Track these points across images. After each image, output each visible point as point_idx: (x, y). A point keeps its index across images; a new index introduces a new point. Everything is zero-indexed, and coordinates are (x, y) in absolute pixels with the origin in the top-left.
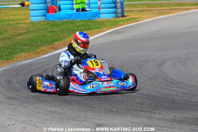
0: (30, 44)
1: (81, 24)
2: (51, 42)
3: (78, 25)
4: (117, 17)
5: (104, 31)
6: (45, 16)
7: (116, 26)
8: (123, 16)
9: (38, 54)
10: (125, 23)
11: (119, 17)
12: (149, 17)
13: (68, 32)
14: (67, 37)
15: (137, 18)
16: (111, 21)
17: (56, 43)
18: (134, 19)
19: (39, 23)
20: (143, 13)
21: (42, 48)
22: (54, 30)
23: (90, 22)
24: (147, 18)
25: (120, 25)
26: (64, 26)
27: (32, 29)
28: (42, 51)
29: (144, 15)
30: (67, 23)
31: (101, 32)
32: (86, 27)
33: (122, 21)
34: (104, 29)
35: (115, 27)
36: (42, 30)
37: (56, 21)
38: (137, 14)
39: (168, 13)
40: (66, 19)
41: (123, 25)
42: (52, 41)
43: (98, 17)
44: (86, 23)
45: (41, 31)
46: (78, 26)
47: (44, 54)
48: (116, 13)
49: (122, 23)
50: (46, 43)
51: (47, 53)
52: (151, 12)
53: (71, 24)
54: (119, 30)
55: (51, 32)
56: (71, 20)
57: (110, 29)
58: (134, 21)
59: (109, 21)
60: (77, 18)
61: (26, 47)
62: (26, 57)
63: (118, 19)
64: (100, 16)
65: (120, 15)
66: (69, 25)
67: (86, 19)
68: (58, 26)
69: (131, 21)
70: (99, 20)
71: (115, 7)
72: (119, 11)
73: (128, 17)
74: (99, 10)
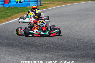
6: (3, 5)
8: (41, 6)
10: (42, 9)
11: (39, 6)
12: (53, 6)
13: (14, 13)
14: (14, 15)
15: (47, 7)
17: (8, 18)
18: (46, 7)
19: (0, 8)
22: (8, 12)
23: (25, 8)
24: (52, 7)
26: (12, 10)
30: (14, 8)
32: (23, 10)
33: (40, 8)
38: (48, 5)
40: (13, 6)
42: (7, 17)
43: (29, 5)
44: (23, 9)
45: (1, 12)
46: (19, 10)
48: (37, 4)
52: (54, 4)
55: (6, 12)
56: (15, 7)
58: (46, 8)
60: (19, 6)
66: (15, 9)
67: (23, 7)
68: (9, 9)
69: (45, 8)
70: (29, 7)
71: (37, 1)
72: (39, 3)
73: (43, 6)
74: (29, 2)
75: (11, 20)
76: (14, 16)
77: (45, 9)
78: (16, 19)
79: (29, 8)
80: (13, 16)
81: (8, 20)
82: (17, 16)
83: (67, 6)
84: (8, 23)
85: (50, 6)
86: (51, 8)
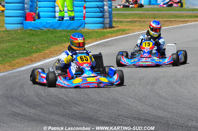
0: (5, 55)
1: (63, 35)
2: (28, 54)
3: (59, 35)
4: (104, 28)
6: (22, 24)
7: (102, 37)
8: (111, 27)
9: (13, 66)
10: (113, 34)
11: (106, 29)
12: (140, 29)
13: (48, 43)
14: (47, 48)
15: (127, 30)
16: (97, 32)
17: (34, 55)
18: (124, 30)
19: (15, 31)
21: (18, 60)
22: (33, 40)
24: (138, 30)
25: (108, 37)
26: (44, 36)
28: (18, 63)
29: (136, 26)
30: (47, 32)
33: (110, 32)
34: (89, 41)
35: (101, 39)
36: (18, 39)
37: (35, 30)
38: (128, 25)
40: (46, 28)
41: (111, 37)
42: (30, 53)
43: (82, 26)
45: (17, 41)
46: (60, 37)
47: (20, 67)
48: (103, 23)
49: (109, 35)
50: (22, 54)
51: (23, 66)
52: (143, 24)
53: (51, 34)
54: (107, 42)
55: (29, 42)
56: (51, 29)
57: (96, 41)
58: (124, 33)
59: (95, 32)
60: (59, 28)
63: (105, 30)
64: (84, 26)
65: (108, 26)
67: (69, 29)
68: (36, 35)
69: (121, 32)
70: (84, 30)
71: (103, 17)
72: (107, 21)
73: (117, 28)
74: (84, 19)
75: (40, 60)
76: (47, 52)
77: (122, 34)
78: (52, 57)
79: (84, 32)
80: (45, 50)
81: (32, 61)
82: (55, 51)
85: (133, 28)
86: (136, 33)
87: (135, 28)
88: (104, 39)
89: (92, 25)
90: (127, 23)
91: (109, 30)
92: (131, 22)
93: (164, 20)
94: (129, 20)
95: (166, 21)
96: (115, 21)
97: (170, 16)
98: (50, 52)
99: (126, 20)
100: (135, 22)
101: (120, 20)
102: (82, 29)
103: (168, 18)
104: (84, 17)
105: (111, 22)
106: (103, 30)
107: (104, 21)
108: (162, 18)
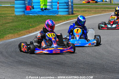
0: (15, 29)
1: (46, 18)
3: (44, 18)
4: (69, 14)
5: (61, 23)
6: (24, 12)
7: (68, 19)
8: (73, 14)
9: (19, 35)
10: (74, 18)
11: (70, 15)
12: (89, 15)
14: (38, 25)
16: (65, 16)
17: (31, 29)
19: (21, 16)
20: (85, 12)
21: (22, 32)
22: (30, 21)
23: (52, 17)
25: (71, 20)
26: (36, 19)
27: (16, 20)
28: (22, 33)
29: (86, 13)
30: (38, 17)
31: (59, 23)
33: (72, 17)
34: (61, 21)
35: (67, 20)
36: (22, 20)
37: (31, 16)
38: (82, 13)
39: (101, 13)
40: (37, 14)
42: (28, 28)
45: (21, 21)
47: (23, 36)
48: (68, 12)
49: (72, 18)
50: (24, 29)
51: (25, 35)
52: (90, 12)
53: (40, 17)
55: (28, 22)
56: (40, 15)
59: (64, 16)
61: (12, 31)
62: (12, 37)
63: (69, 16)
64: (58, 13)
65: (71, 13)
67: (50, 15)
68: (32, 18)
71: (68, 8)
72: (70, 10)
73: (76, 15)
74: (58, 10)
75: (34, 32)
79: (58, 17)
80: (36, 26)
81: (30, 33)
82: (42, 27)
83: (106, 15)
84: (30, 36)
87: (86, 14)
88: (68, 20)
89: (62, 13)
90: (81, 12)
91: (72, 15)
92: (83, 11)
93: (101, 10)
94: (82, 10)
95: (103, 10)
96: (74, 11)
97: (105, 8)
98: (39, 27)
99: (81, 10)
100: (86, 11)
101: (78, 10)
102: (57, 15)
103: (104, 9)
104: (58, 8)
105: (72, 11)
106: (68, 15)
107: (69, 10)
108: (100, 9)
